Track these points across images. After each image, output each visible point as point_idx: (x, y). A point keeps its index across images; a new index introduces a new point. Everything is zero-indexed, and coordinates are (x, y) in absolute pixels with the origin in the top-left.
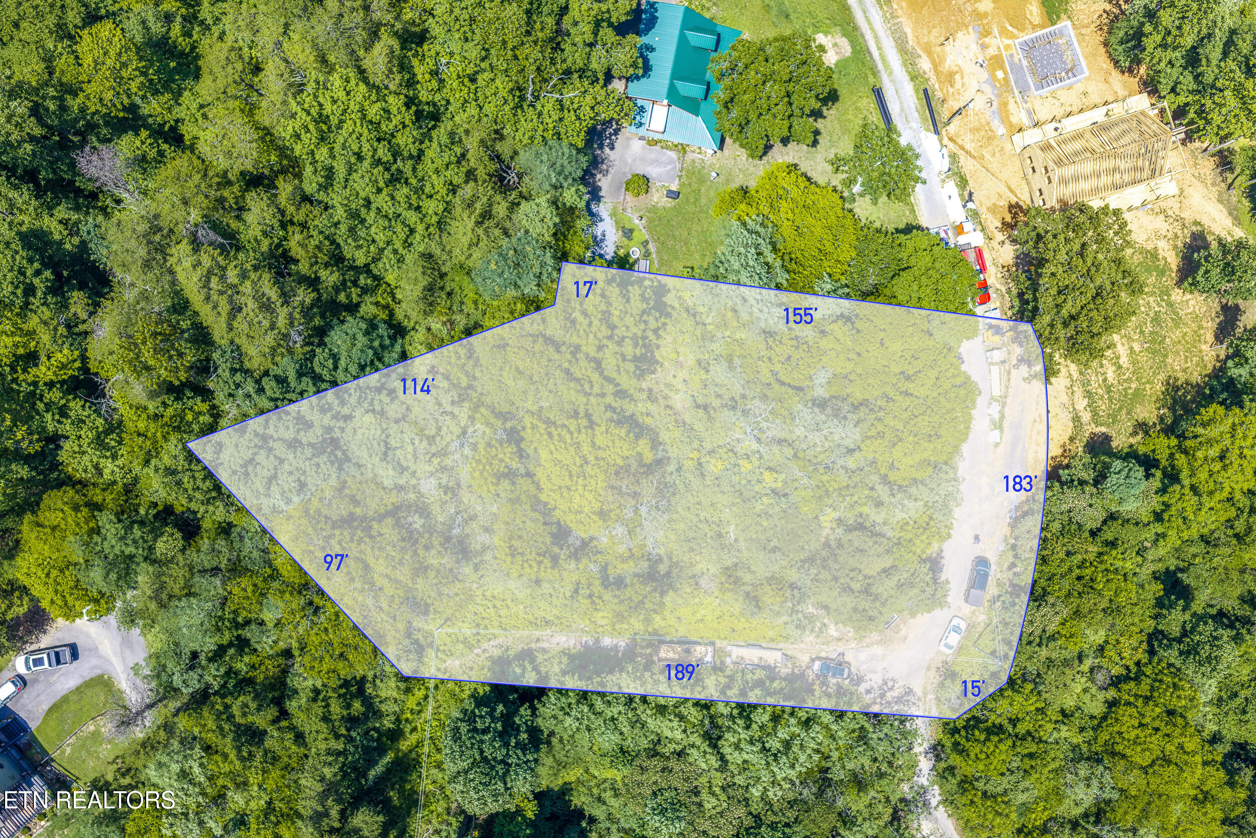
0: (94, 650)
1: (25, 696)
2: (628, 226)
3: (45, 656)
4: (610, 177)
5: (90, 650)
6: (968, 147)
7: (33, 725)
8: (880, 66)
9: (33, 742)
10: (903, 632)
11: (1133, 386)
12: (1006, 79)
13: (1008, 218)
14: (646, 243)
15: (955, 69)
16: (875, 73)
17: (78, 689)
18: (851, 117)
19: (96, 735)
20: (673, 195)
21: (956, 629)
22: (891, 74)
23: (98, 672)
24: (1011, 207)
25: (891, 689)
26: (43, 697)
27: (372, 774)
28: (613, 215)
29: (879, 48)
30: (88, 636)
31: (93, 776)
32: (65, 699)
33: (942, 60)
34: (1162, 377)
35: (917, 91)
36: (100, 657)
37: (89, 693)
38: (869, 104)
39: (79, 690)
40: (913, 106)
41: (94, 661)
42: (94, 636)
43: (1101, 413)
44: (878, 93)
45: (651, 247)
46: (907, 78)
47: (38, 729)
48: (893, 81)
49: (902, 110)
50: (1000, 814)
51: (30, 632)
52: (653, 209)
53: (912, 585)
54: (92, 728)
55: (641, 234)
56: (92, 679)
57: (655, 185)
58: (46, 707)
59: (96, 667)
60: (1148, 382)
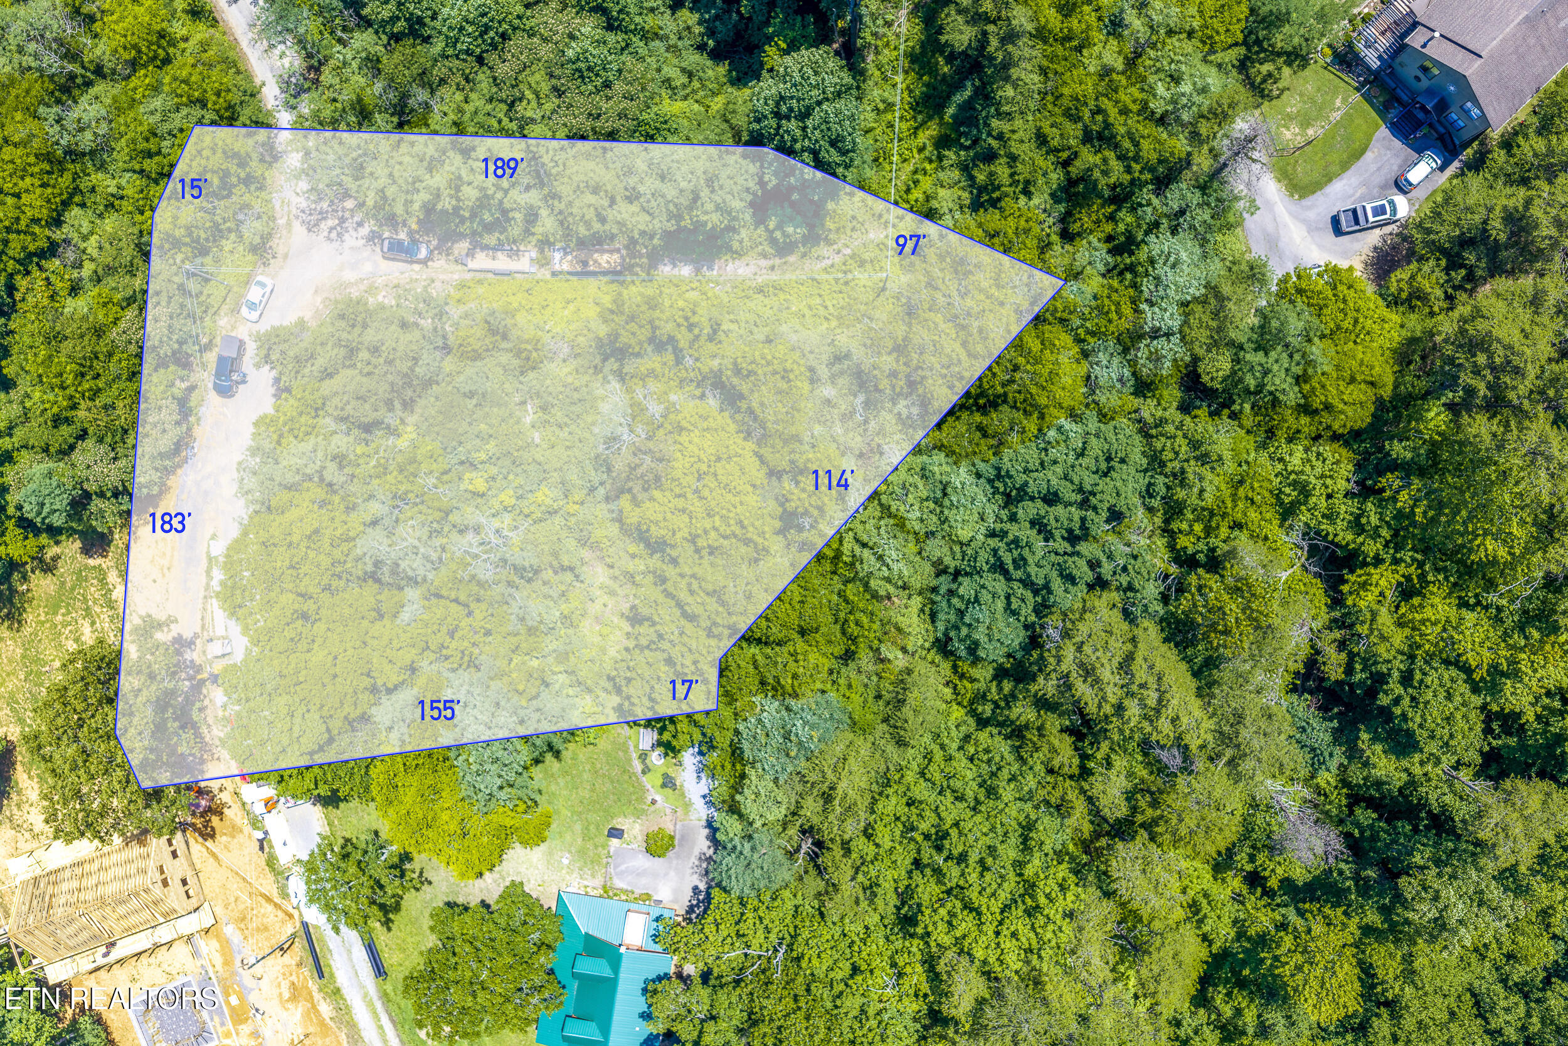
0: (1312, 229)
1: (1395, 168)
2: (669, 791)
3: (1371, 219)
4: (696, 852)
5: (1318, 229)
6: (270, 908)
7: (1383, 132)
8: (378, 1005)
9: (1383, 111)
10: (319, 299)
11: (59, 618)
12: (227, 994)
13: (215, 820)
14: (646, 770)
15: (289, 1005)
16: (385, 996)
17: (1330, 180)
18: (409, 940)
19: (1306, 123)
20: (615, 833)
21: (252, 306)
22: (365, 995)
23: (1306, 202)
24: (212, 836)
25: (332, 229)
26: (1373, 167)
27: (968, 93)
28: (688, 805)
29: (381, 1027)
30: (1321, 247)
31: (1307, 72)
32: (1345, 166)
33: (307, 1015)
34: (27, 630)
35: (332, 975)
36: (1304, 221)
37: (1316, 176)
38: (390, 958)
39: (1329, 178)
40: (336, 956)
41: (1311, 215)
42: (1314, 247)
43: (95, 582)
44: (380, 970)
45: (638, 766)
46: (344, 991)
47: (1377, 127)
48: (362, 987)
49: (349, 952)
50: (183, 81)
51: (1394, 247)
52: (639, 814)
53: (297, 359)
54: (1310, 132)
55: (652, 783)
56: (1314, 192)
57: (639, 844)
58: (1369, 155)
59: (1309, 208)
60: (43, 623)
